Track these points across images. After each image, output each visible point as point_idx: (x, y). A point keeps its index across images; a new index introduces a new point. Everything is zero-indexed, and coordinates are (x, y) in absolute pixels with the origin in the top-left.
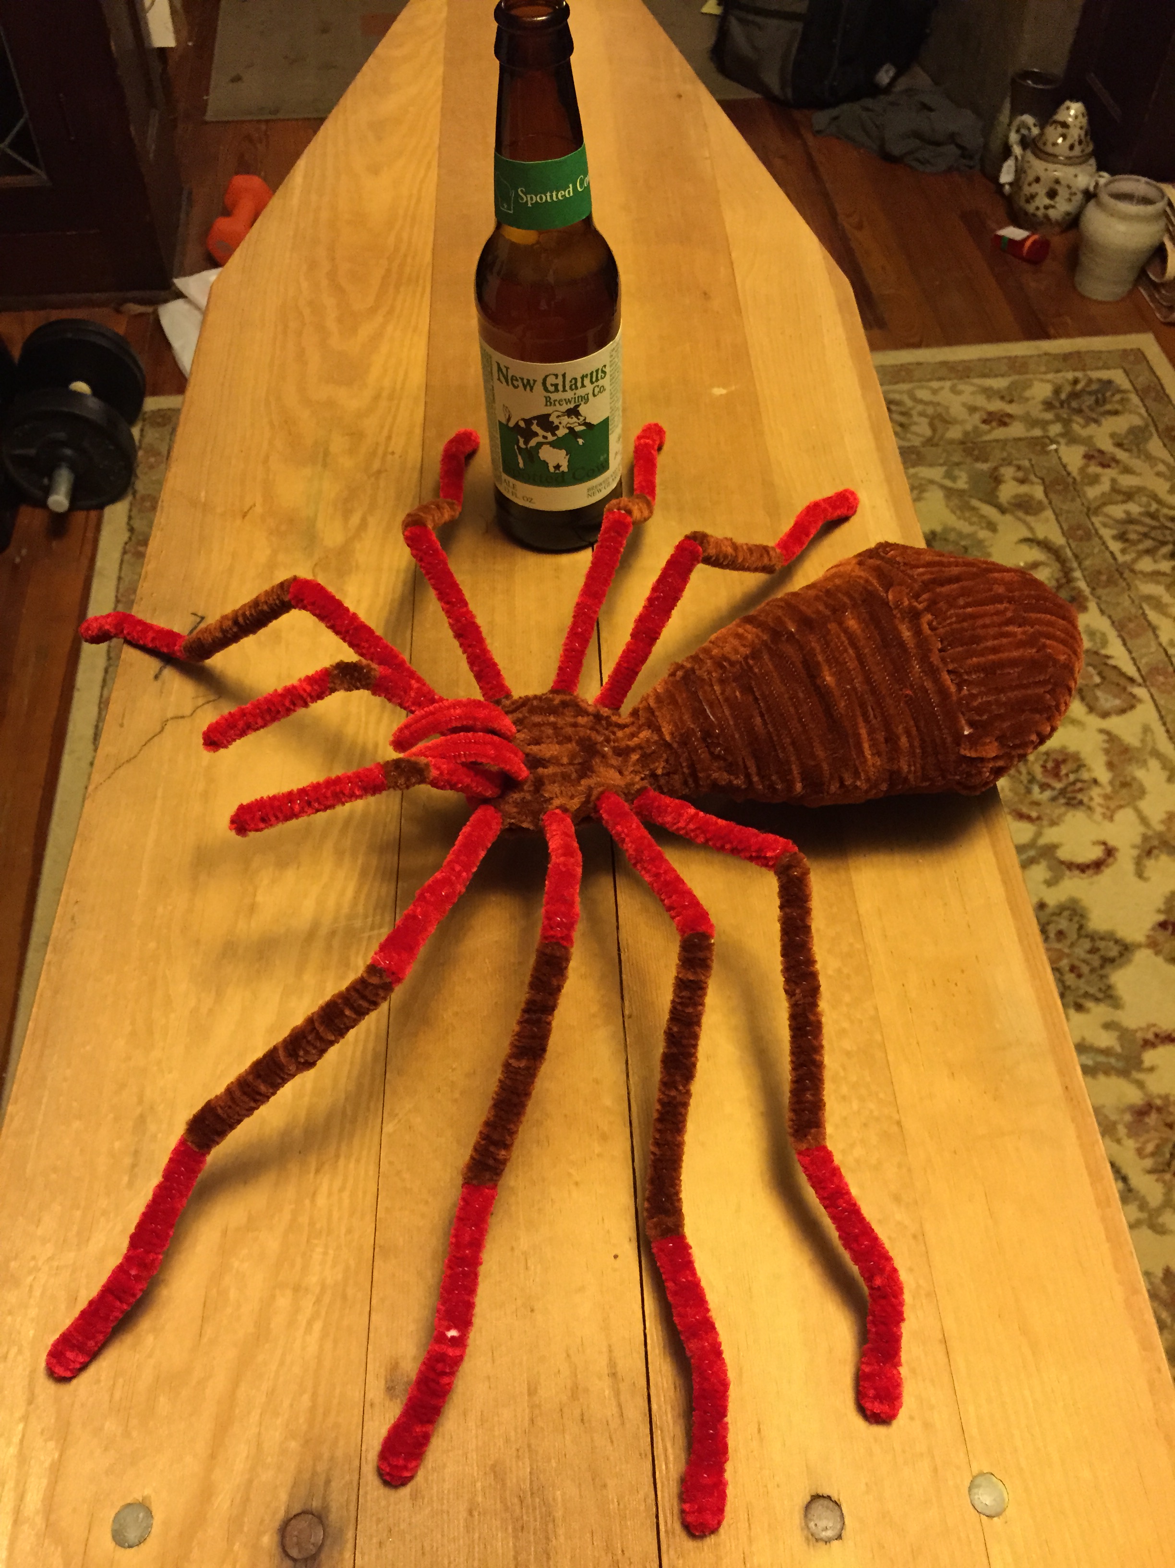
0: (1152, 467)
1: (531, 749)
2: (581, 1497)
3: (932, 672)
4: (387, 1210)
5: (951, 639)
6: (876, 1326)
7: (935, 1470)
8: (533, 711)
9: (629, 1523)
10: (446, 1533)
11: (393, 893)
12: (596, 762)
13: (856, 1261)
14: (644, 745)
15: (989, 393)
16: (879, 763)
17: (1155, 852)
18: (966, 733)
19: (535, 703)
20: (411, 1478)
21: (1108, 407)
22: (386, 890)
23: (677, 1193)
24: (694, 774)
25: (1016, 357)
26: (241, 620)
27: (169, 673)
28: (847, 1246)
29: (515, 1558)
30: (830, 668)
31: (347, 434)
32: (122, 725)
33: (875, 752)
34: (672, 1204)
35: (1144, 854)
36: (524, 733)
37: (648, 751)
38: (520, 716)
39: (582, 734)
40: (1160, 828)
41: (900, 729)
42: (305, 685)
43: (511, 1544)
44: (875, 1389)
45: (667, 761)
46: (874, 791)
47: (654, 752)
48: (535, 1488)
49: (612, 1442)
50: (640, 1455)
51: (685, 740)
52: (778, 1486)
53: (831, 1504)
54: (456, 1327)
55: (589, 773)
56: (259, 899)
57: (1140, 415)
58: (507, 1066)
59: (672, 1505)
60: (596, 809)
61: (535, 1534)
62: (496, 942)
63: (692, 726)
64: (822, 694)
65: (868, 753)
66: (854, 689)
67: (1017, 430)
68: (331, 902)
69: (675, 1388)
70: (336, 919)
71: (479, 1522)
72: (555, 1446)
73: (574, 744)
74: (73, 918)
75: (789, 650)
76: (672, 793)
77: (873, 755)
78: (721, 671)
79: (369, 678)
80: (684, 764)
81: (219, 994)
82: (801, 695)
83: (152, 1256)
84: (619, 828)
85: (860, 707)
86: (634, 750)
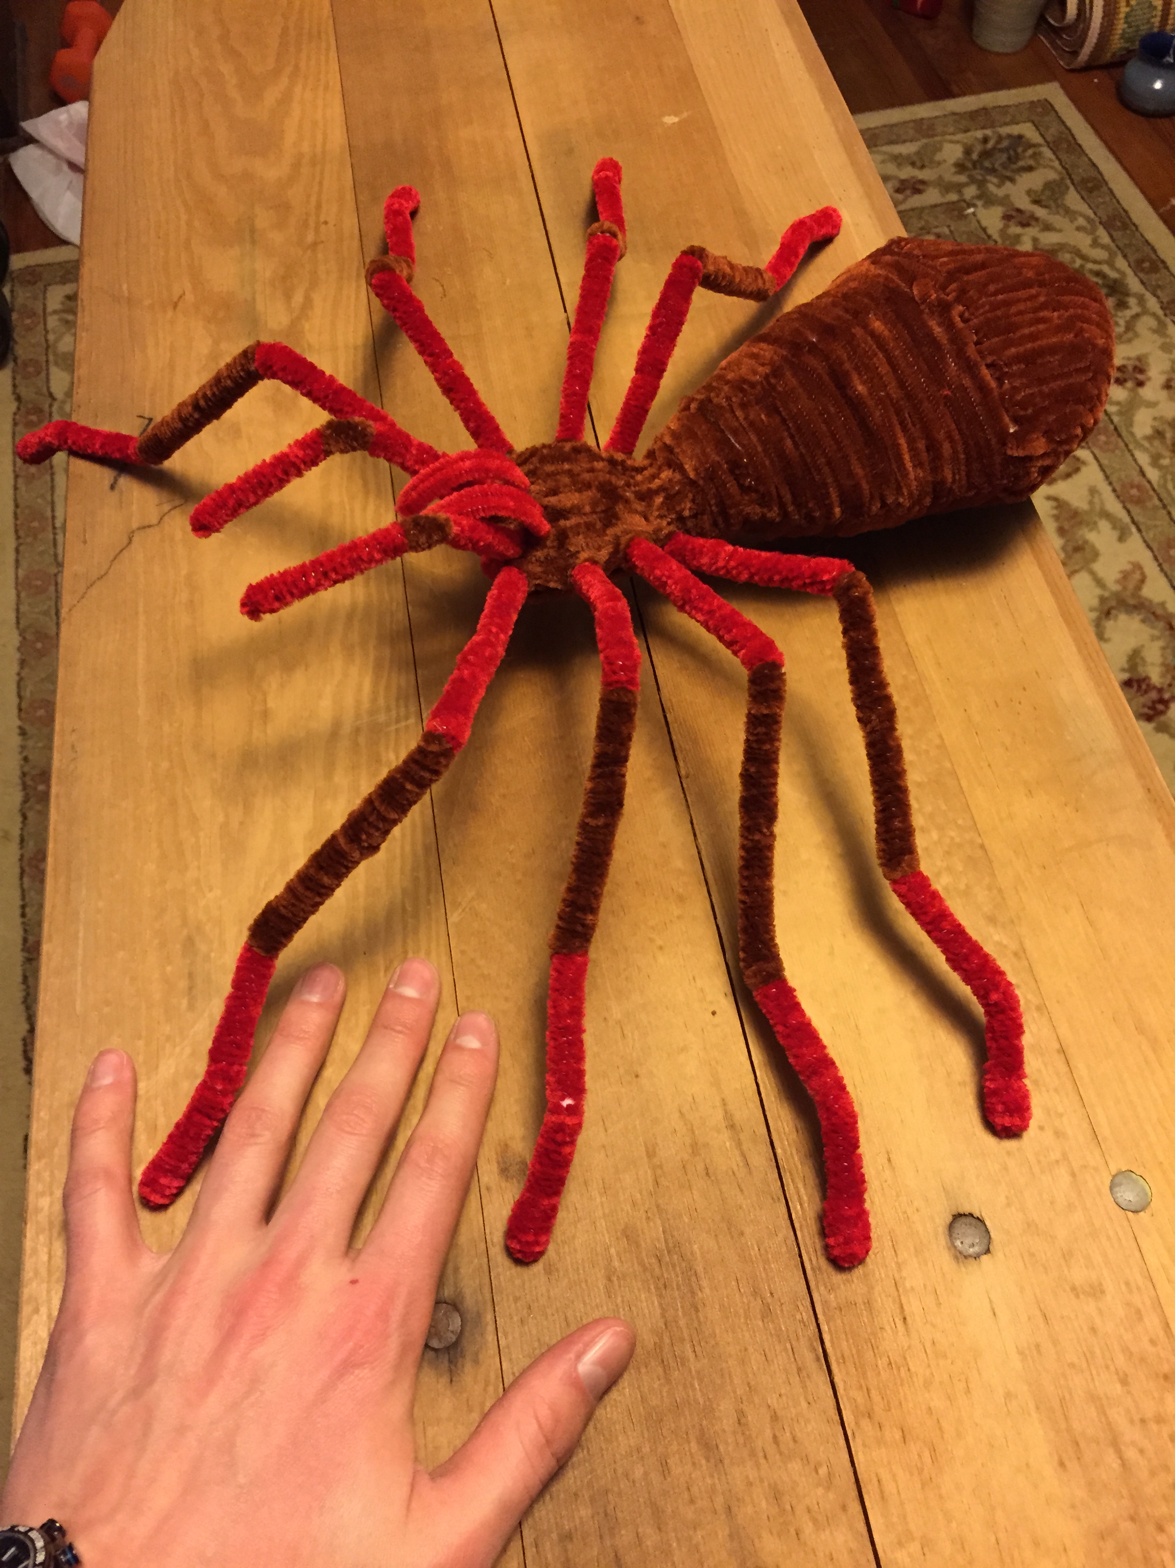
0: (1072, 221)
1: (549, 502)
2: (720, 1248)
3: (970, 368)
4: (468, 998)
5: (984, 332)
6: (996, 1041)
7: (1073, 1175)
8: (543, 460)
9: (773, 1266)
10: (588, 1301)
11: (413, 682)
12: (620, 507)
13: (967, 980)
14: (667, 485)
15: (898, 160)
16: (921, 475)
17: (1113, 612)
18: (1012, 431)
19: (545, 451)
20: (541, 1253)
21: (1021, 163)
22: (405, 680)
23: (772, 939)
24: (723, 511)
25: (922, 119)
26: (202, 403)
27: (126, 482)
28: (955, 968)
29: (663, 1316)
30: (859, 374)
31: (271, 208)
32: (85, 542)
33: (917, 463)
34: (770, 950)
35: (1103, 616)
36: (539, 484)
37: (673, 492)
38: (531, 467)
39: (601, 479)
40: (1116, 588)
41: (941, 435)
42: (295, 450)
43: (656, 1303)
44: (1004, 1103)
45: (693, 501)
46: (917, 508)
47: (678, 492)
48: (671, 1245)
49: (742, 1190)
50: (773, 1199)
51: (711, 475)
52: (917, 1210)
53: (974, 1221)
54: (570, 1096)
55: (614, 521)
56: (271, 704)
57: (1052, 168)
58: (584, 827)
59: (814, 1242)
60: (627, 558)
61: (678, 1289)
62: (533, 719)
63: (717, 459)
64: (855, 405)
65: (909, 465)
66: (888, 394)
67: (932, 196)
68: (349, 700)
69: (797, 1132)
70: (358, 716)
71: (620, 1287)
72: (684, 1203)
73: (594, 491)
74: (73, 747)
75: (813, 362)
76: (702, 534)
77: (914, 466)
78: (741, 395)
79: (366, 435)
80: (713, 502)
81: (248, 807)
82: (832, 410)
83: (236, 1068)
84: (658, 572)
85: (898, 414)
86: (657, 492)
